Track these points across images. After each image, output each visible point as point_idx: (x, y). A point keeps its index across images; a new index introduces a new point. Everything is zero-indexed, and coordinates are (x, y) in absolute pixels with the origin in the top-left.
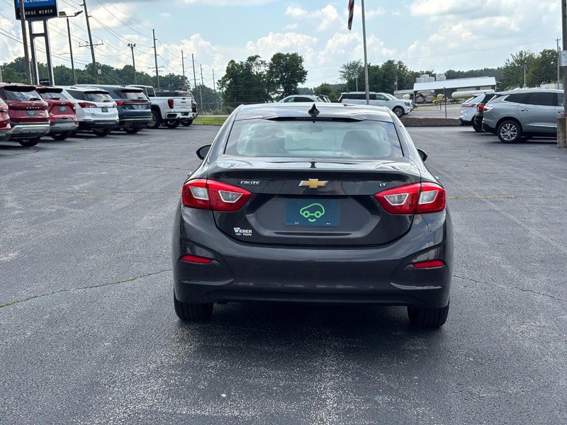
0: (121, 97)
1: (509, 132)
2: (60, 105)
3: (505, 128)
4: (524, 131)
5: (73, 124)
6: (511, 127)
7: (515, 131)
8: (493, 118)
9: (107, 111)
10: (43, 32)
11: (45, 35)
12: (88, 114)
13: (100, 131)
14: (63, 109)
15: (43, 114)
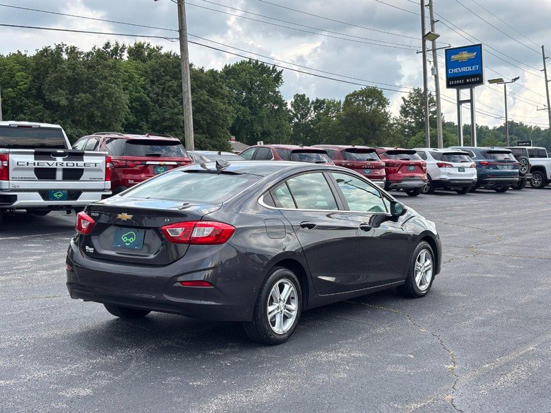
0: (486, 158)
2: (409, 165)
5: (421, 182)
9: (464, 171)
10: (469, 98)
11: (471, 101)
12: (444, 174)
13: (460, 189)
14: (412, 168)
15: (379, 173)
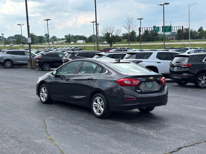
1: (8, 64)
3: (7, 63)
4: (14, 64)
6: (9, 62)
7: (10, 64)
8: (2, 60)
